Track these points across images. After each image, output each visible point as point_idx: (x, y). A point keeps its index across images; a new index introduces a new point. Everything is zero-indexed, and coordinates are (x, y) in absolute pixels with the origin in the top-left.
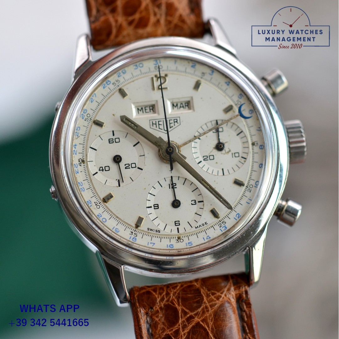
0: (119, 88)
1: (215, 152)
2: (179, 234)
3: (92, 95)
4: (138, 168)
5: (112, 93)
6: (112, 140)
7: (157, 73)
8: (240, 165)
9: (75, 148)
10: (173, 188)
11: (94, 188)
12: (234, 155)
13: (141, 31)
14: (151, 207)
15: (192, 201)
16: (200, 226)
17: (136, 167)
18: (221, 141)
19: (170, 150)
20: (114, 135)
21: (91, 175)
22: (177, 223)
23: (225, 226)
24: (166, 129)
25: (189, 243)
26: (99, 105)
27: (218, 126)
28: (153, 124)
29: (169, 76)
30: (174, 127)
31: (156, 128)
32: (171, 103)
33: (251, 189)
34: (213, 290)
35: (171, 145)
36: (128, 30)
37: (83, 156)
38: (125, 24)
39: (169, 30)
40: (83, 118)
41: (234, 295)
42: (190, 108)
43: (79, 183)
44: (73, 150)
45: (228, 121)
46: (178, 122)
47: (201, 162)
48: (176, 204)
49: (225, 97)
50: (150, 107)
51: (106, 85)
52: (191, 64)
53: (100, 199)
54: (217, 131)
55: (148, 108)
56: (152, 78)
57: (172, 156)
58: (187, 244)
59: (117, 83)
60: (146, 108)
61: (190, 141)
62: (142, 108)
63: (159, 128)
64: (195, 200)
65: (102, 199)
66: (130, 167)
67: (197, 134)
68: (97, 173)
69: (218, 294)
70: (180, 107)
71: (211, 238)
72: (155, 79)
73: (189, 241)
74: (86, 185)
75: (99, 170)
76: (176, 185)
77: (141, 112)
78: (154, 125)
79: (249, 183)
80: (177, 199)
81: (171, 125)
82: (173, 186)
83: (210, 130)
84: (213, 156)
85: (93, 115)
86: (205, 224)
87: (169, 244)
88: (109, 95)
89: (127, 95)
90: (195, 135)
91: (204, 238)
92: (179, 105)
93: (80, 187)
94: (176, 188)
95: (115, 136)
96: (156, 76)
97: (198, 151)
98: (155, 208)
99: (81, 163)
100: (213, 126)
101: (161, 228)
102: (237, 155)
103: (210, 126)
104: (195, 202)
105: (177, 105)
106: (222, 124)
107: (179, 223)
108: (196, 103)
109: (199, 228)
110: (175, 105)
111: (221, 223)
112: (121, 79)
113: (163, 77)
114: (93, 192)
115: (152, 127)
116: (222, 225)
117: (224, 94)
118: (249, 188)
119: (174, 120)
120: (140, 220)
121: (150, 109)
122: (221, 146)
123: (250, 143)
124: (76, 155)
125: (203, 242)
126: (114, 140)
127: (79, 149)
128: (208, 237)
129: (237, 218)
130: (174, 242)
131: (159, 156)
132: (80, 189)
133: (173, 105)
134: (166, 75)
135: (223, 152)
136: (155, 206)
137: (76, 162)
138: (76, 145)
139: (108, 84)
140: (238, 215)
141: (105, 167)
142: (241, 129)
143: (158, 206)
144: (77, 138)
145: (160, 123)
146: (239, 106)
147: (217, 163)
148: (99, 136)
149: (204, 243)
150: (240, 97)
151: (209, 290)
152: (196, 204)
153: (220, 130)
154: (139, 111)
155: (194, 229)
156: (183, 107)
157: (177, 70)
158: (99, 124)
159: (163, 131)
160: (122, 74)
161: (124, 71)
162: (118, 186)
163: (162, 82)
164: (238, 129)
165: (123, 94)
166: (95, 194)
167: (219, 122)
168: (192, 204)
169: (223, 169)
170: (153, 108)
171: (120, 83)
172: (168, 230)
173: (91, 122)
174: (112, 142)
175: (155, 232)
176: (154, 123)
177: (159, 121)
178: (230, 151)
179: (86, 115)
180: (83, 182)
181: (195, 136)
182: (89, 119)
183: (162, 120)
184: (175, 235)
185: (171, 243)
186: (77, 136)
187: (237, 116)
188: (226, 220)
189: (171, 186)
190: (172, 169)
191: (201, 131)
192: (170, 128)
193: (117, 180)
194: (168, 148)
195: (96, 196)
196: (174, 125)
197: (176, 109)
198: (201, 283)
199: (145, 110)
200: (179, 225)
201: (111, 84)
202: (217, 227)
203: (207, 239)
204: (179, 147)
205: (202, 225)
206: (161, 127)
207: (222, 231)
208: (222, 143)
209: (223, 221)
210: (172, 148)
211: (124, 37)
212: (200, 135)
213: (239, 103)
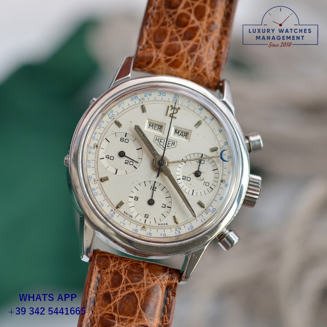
0: (142, 104)
1: (193, 177)
2: (145, 224)
3: (121, 102)
4: (134, 166)
5: (136, 106)
6: (123, 139)
7: (174, 105)
8: (207, 192)
9: (95, 135)
10: (153, 190)
11: (97, 168)
12: (206, 184)
13: (172, 69)
14: (132, 197)
15: (163, 204)
16: (162, 224)
17: (132, 165)
18: (200, 170)
19: (162, 162)
20: (126, 136)
21: (99, 159)
22: (146, 216)
23: (180, 231)
24: (164, 146)
25: (149, 233)
26: (123, 111)
27: (202, 158)
28: (156, 139)
29: (181, 109)
30: (170, 147)
31: (157, 143)
32: (175, 129)
33: (208, 212)
34: (152, 273)
35: (163, 160)
36: (164, 66)
37: (98, 143)
38: (163, 60)
39: (192, 76)
40: (108, 116)
41: (166, 283)
42: (187, 138)
43: (88, 161)
44: (93, 136)
45: (211, 158)
46: (175, 145)
47: (180, 179)
48: (151, 202)
49: (215, 139)
50: (159, 126)
51: (134, 99)
52: (200, 107)
53: (99, 178)
54: (200, 162)
55: (157, 127)
56: (169, 107)
57: (162, 167)
58: (148, 234)
59: (142, 100)
60: (156, 126)
61: (178, 162)
62: (153, 125)
63: (160, 144)
64: (165, 205)
65: (100, 178)
66: (129, 163)
67: (185, 159)
68: (103, 158)
69: (155, 277)
70: (180, 135)
71: (167, 236)
72: (170, 108)
73: (150, 232)
74: (92, 164)
75: (106, 157)
76: (156, 189)
77: (151, 128)
78: (157, 141)
79: (208, 207)
80: (153, 199)
81: (169, 145)
82: (154, 189)
83: (195, 159)
84: (190, 178)
85: (116, 116)
86: (166, 224)
87: (135, 228)
88: (134, 107)
89: (146, 112)
90: (184, 159)
91: (161, 234)
92: (180, 133)
93: (88, 164)
94: (155, 191)
95: (126, 138)
96: (171, 106)
97: (181, 171)
98: (135, 199)
99: (95, 147)
100: (198, 158)
101: (134, 215)
102: (207, 184)
103: (196, 157)
104: (165, 206)
105: (178, 132)
106: (205, 158)
107: (148, 217)
108: (193, 136)
109: (161, 226)
110: (177, 132)
111: (177, 228)
112: (146, 99)
113: (176, 109)
114: (95, 170)
115: (155, 141)
116: (178, 229)
117: (215, 138)
118: (207, 211)
119: (172, 142)
120: (121, 204)
121: (158, 128)
122: (198, 173)
123: (220, 179)
124: (93, 140)
125: (160, 236)
126: (124, 140)
127: (98, 136)
128: (165, 235)
129: (190, 229)
130: (139, 228)
131: (152, 164)
132: (87, 165)
133: (176, 131)
134: (179, 108)
135: (199, 178)
136: (136, 198)
137: (92, 145)
138: (96, 133)
139: (135, 99)
140: (192, 227)
141: (111, 156)
142: (217, 167)
143: (138, 199)
144: (99, 129)
145: (162, 140)
146: (222, 150)
147: (191, 184)
148: (115, 133)
149: (160, 238)
150: (225, 144)
151: (150, 272)
152: (165, 208)
153: (202, 162)
154: (150, 126)
155: (157, 225)
156: (182, 135)
157: (188, 107)
158: (118, 124)
159: (162, 147)
160: (148, 95)
161: (150, 94)
162: (115, 173)
163: (174, 112)
164: (216, 166)
165: (143, 110)
166: (97, 173)
167: (204, 156)
168: (162, 207)
169: (193, 190)
170: (160, 127)
171: (144, 101)
172: (138, 219)
173: (113, 121)
174: (123, 141)
175: (128, 216)
176: (158, 139)
177: (161, 139)
178: (203, 179)
179: (112, 114)
180: (91, 161)
181: (182, 159)
182: (113, 118)
183: (164, 139)
184: (142, 224)
185: (137, 228)
186: (100, 127)
187: (218, 157)
188: (182, 227)
189: (152, 188)
190: (158, 176)
191: (189, 158)
192: (168, 147)
193: (116, 169)
194: (161, 160)
195: (97, 174)
196: (171, 146)
197: (176, 135)
198: (146, 265)
199: (155, 127)
200: (148, 218)
201: (138, 99)
202: (173, 230)
203: (163, 235)
204: (168, 163)
205: (163, 224)
206: (162, 144)
207: (176, 234)
208: (200, 172)
209: (179, 227)
210: (164, 162)
211: (159, 69)
212: (187, 160)
213: (223, 148)
